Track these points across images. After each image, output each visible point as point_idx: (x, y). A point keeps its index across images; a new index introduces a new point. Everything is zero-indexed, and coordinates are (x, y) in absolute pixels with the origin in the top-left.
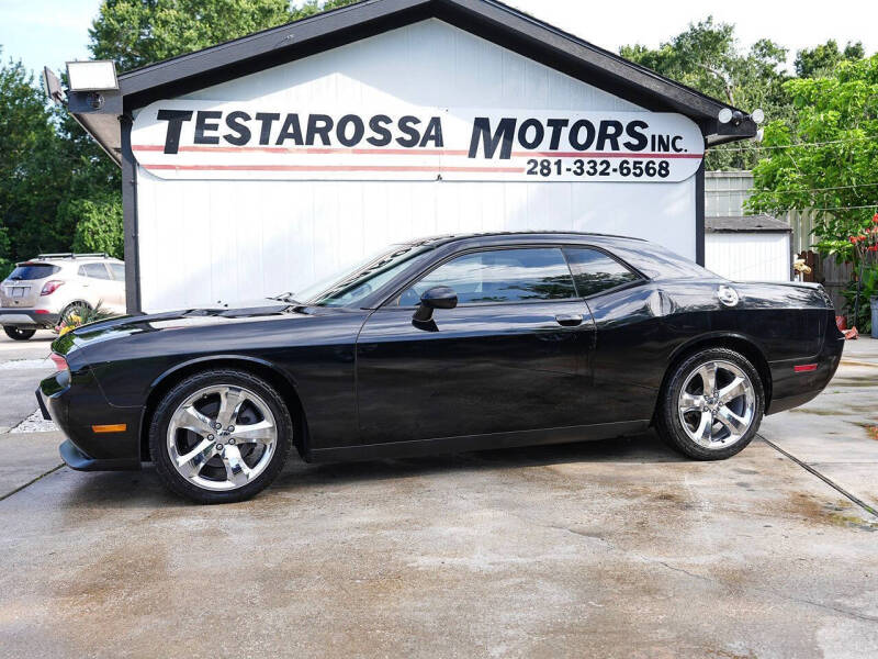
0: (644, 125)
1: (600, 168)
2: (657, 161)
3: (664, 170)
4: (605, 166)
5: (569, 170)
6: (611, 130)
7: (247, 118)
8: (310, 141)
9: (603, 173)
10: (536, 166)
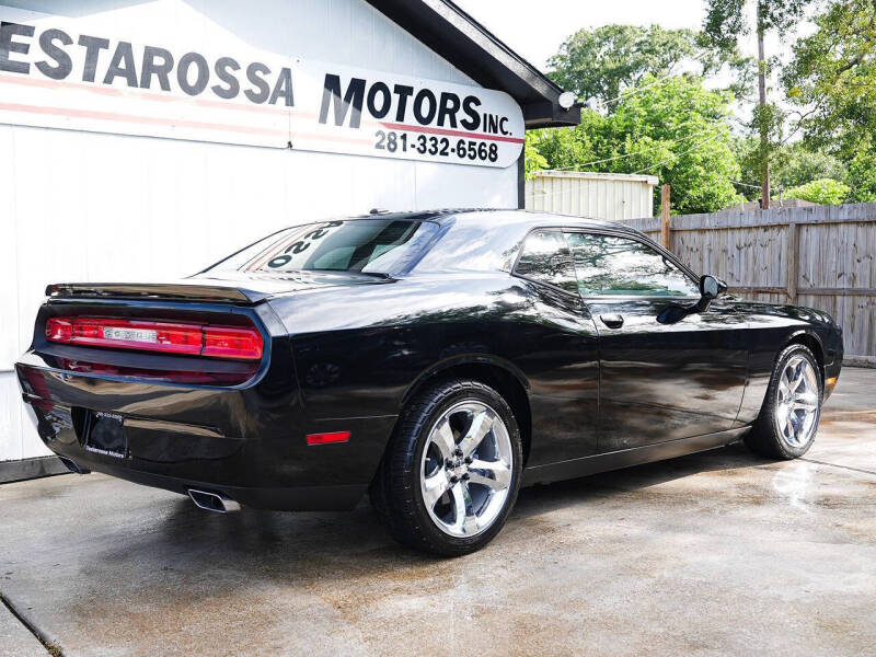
0: (478, 103)
1: (441, 147)
2: (488, 143)
3: (493, 154)
4: (444, 144)
5: (413, 146)
6: (450, 104)
7: (67, 40)
8: (146, 84)
9: (443, 153)
10: (383, 139)
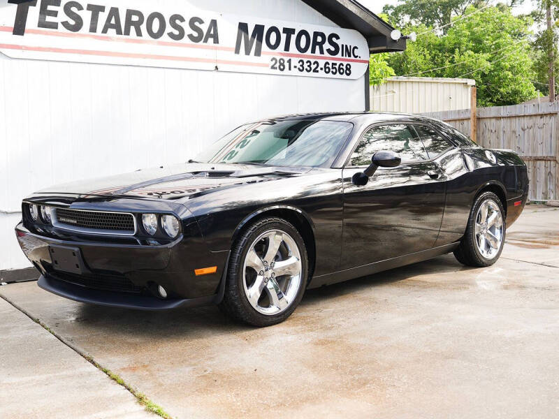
0: (338, 38)
2: (345, 63)
3: (348, 71)
4: (316, 65)
5: (295, 67)
6: (319, 39)
7: (80, 8)
8: (127, 33)
9: (315, 71)
10: (276, 63)
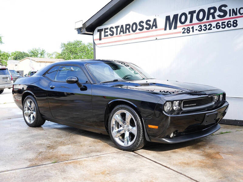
1: (208, 27)
2: (232, 20)
3: (235, 24)
4: (210, 26)
5: (196, 30)
8: (126, 33)
9: (209, 29)
10: (185, 30)
